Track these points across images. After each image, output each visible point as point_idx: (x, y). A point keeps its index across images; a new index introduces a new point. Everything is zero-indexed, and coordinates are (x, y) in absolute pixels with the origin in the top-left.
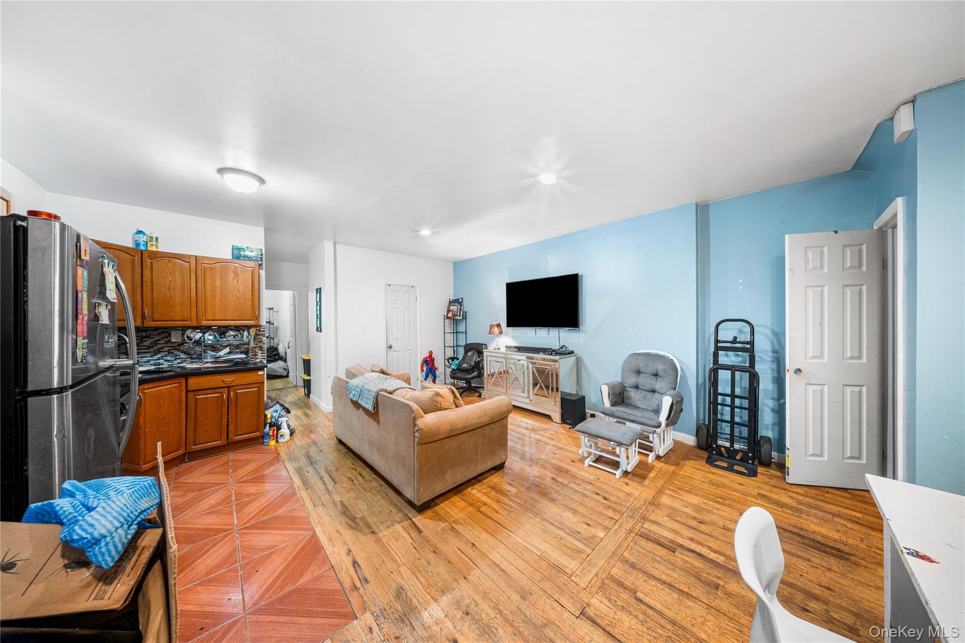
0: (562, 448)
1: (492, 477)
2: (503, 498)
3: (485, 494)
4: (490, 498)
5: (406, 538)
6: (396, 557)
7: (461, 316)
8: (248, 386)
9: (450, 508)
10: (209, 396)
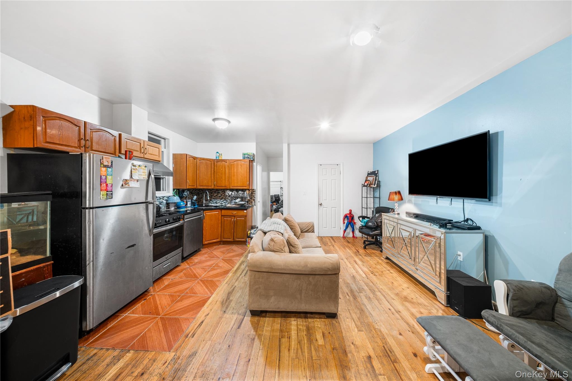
0: (418, 333)
1: (318, 320)
2: (306, 342)
3: (298, 330)
4: (298, 335)
5: (230, 326)
6: (215, 334)
7: (376, 185)
8: (241, 217)
9: (268, 324)
10: (228, 219)
